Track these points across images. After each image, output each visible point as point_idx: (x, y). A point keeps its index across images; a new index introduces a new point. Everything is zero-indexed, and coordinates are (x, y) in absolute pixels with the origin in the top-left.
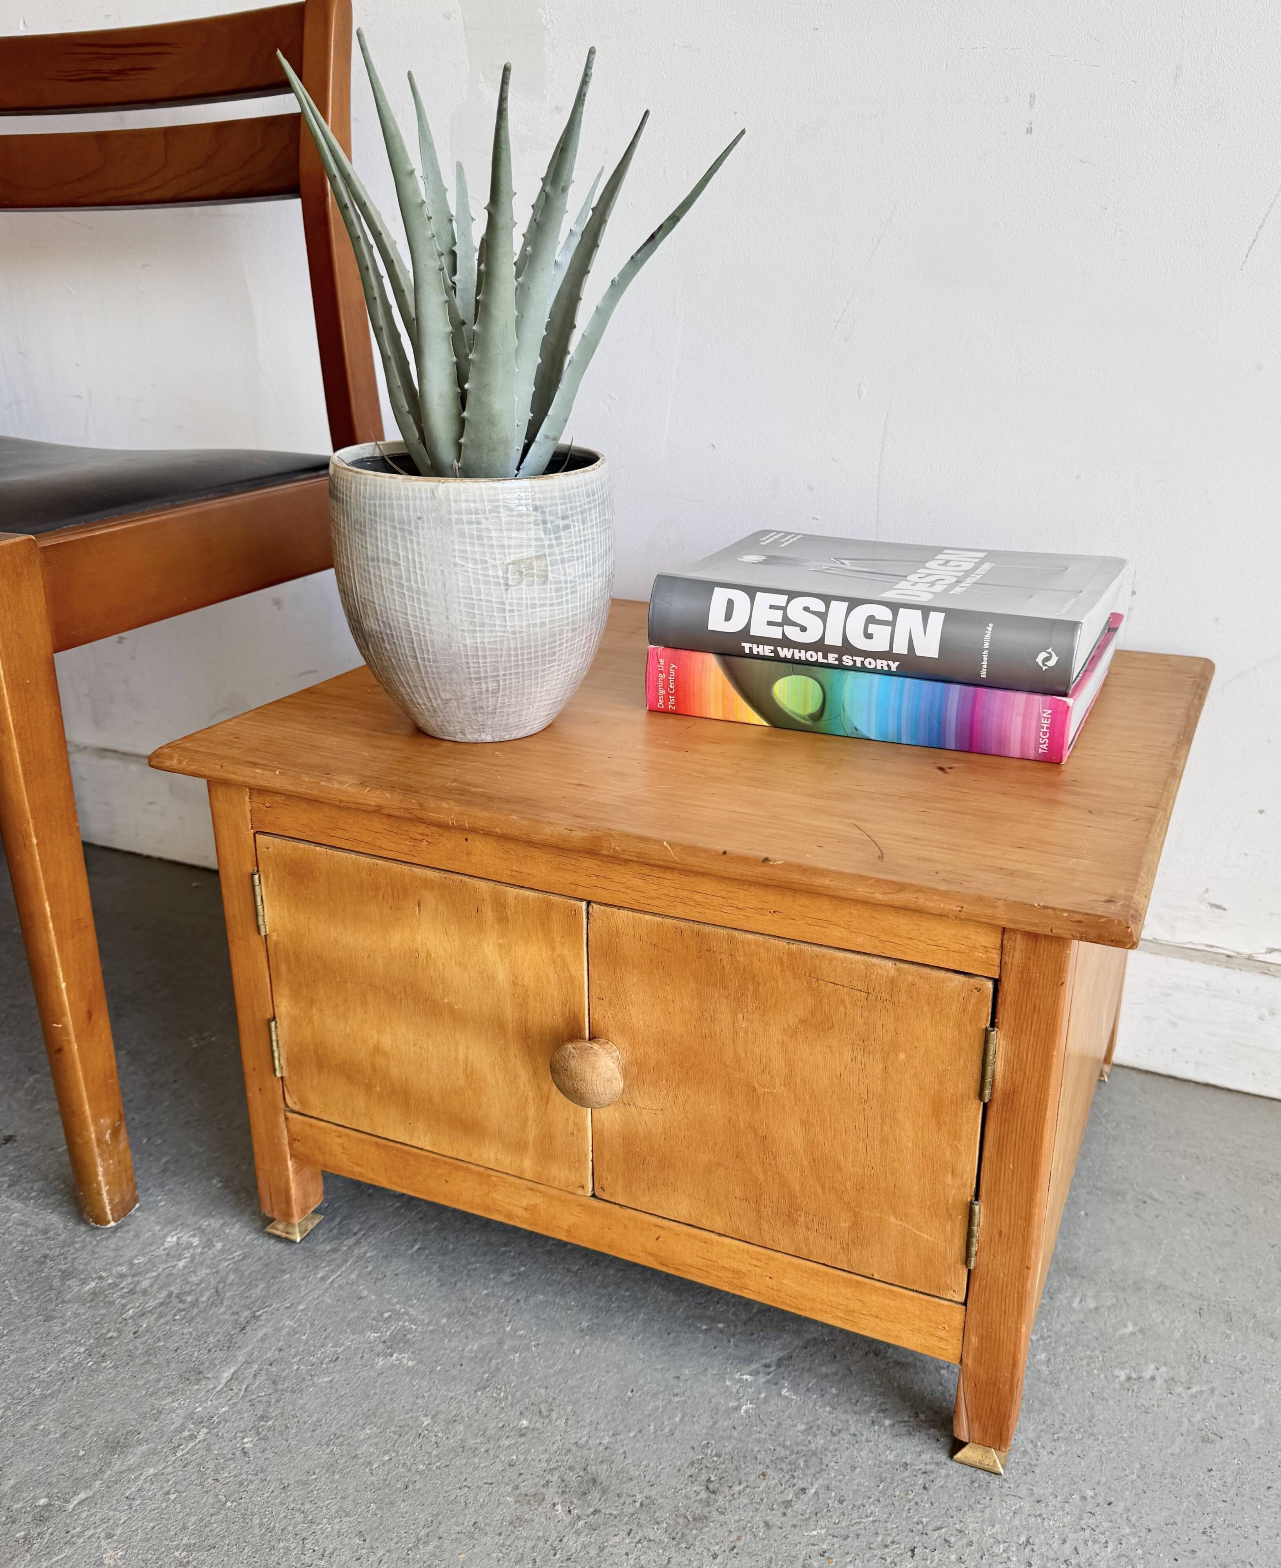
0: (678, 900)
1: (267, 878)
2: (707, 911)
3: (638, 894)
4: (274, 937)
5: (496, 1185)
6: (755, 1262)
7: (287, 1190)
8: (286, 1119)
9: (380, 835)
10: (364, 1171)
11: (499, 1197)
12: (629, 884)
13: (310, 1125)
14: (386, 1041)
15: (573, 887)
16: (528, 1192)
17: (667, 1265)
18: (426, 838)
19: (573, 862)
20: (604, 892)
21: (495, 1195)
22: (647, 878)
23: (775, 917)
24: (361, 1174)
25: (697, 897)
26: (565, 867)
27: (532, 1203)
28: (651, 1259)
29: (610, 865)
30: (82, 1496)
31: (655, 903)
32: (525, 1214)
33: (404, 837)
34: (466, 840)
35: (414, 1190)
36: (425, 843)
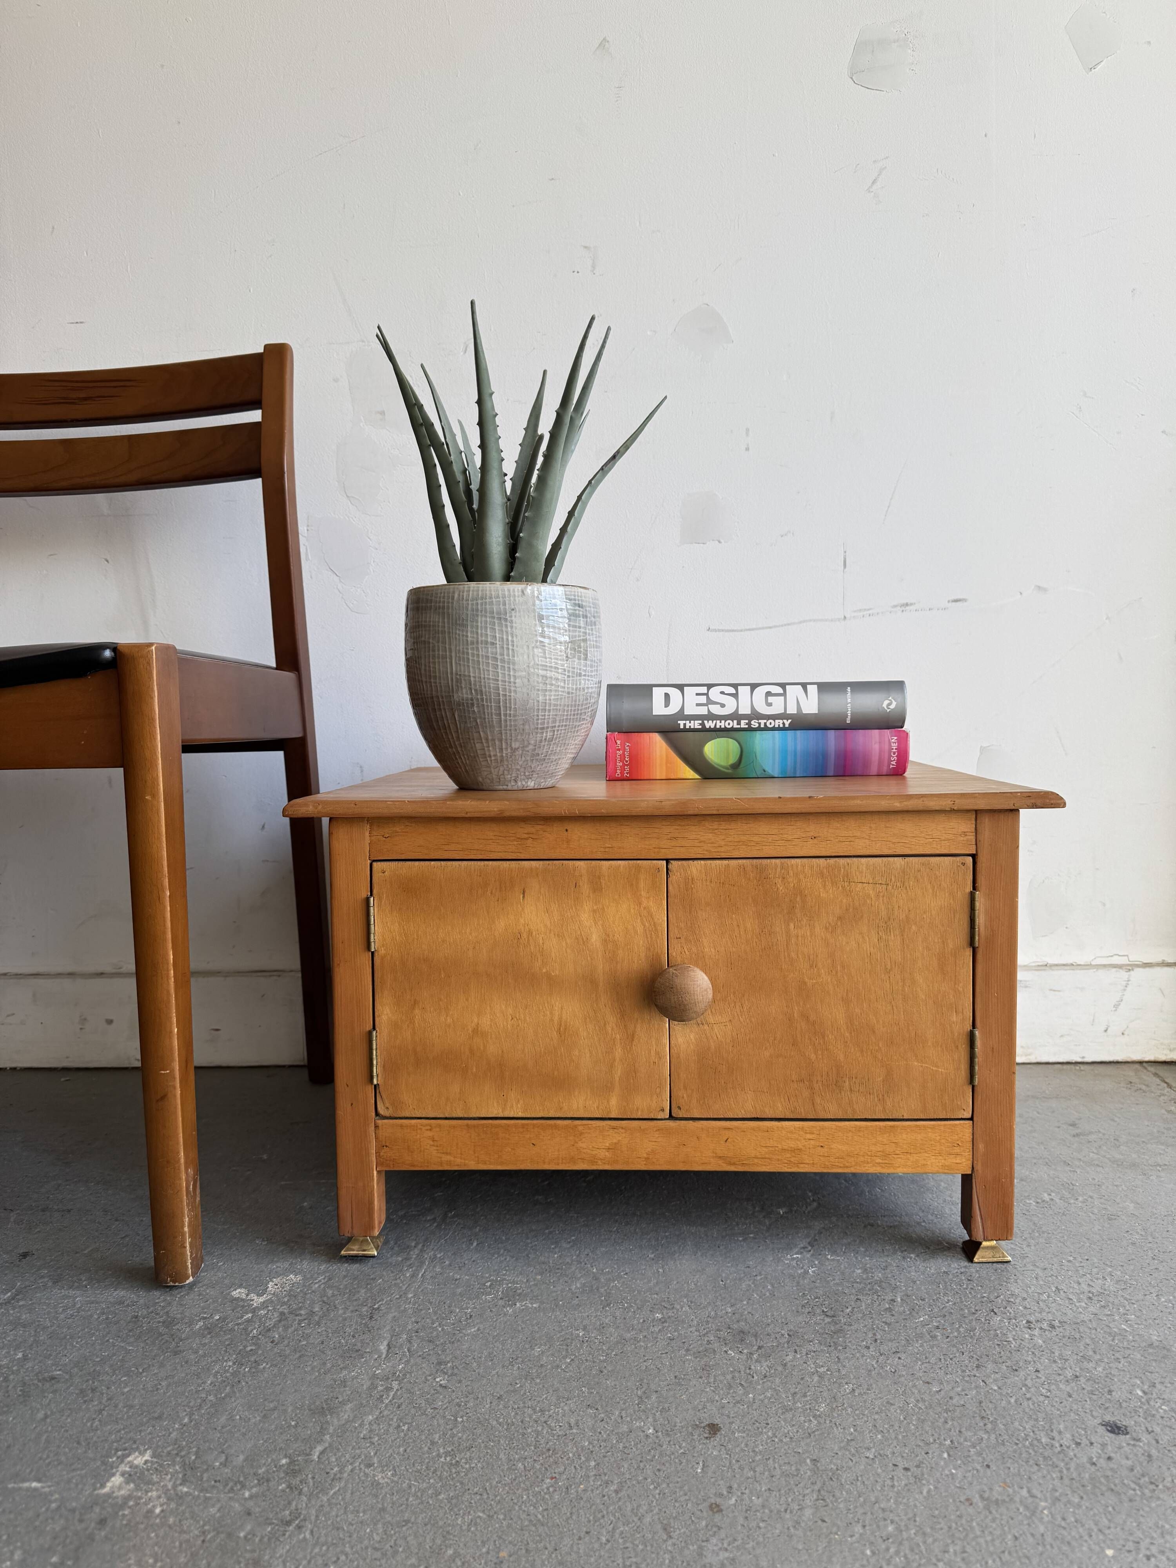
0: (741, 844)
1: (380, 899)
2: (763, 848)
3: (709, 845)
4: (382, 951)
5: (581, 1134)
6: (809, 1136)
7: (371, 1203)
8: (376, 1127)
9: (491, 841)
10: (452, 1159)
11: (584, 1145)
12: (702, 839)
13: (401, 1126)
14: (485, 1022)
15: (656, 850)
16: (611, 1131)
17: (734, 1164)
18: (531, 836)
19: (657, 831)
20: (682, 849)
21: (580, 1144)
22: (716, 831)
23: (815, 841)
24: (449, 1163)
25: (756, 838)
26: (650, 836)
27: (615, 1141)
28: (720, 1162)
29: (687, 827)
30: (319, 1448)
31: (723, 849)
32: (607, 1153)
33: (512, 838)
34: (567, 830)
35: (502, 1163)
36: (530, 841)
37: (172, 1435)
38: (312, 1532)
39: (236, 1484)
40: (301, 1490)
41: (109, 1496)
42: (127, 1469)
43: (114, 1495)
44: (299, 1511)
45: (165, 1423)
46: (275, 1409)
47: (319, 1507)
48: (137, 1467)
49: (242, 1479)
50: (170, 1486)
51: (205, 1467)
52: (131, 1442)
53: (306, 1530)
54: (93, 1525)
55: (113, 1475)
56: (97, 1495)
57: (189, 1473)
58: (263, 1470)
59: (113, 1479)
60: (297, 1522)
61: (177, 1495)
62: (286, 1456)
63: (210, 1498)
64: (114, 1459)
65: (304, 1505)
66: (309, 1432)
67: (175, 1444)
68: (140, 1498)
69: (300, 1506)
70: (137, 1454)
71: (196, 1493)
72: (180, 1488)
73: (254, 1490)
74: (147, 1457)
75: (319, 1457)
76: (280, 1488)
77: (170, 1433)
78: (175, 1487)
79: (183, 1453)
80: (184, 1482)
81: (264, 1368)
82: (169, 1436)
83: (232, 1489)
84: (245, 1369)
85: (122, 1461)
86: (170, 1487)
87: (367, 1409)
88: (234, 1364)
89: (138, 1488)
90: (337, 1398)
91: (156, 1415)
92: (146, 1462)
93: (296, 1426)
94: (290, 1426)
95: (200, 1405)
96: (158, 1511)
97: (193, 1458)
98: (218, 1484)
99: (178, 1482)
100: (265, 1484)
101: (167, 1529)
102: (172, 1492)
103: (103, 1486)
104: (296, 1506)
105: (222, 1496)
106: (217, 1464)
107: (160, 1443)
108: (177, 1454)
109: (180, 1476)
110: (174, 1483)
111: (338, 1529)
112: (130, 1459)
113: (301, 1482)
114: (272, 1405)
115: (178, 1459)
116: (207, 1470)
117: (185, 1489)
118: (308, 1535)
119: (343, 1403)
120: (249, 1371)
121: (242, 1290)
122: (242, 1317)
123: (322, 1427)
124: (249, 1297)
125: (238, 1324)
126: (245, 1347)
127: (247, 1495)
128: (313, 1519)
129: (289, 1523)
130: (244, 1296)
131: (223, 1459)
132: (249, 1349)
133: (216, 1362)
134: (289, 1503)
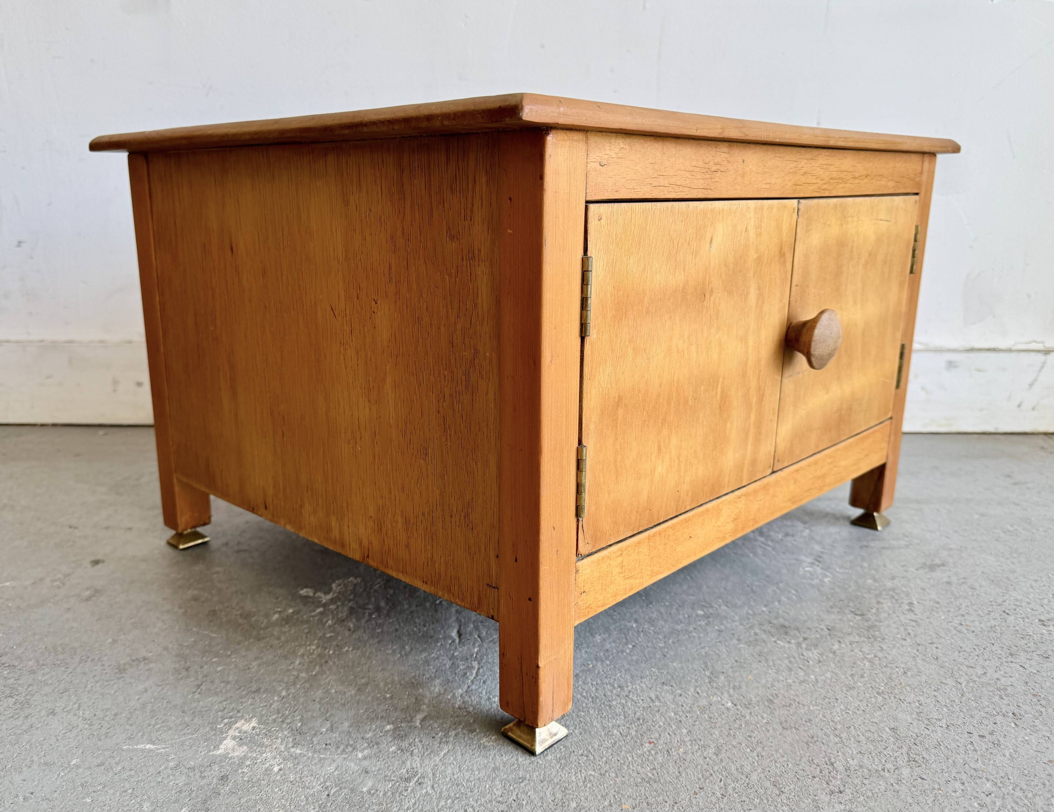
37: (273, 706)
38: (433, 787)
39: (347, 746)
40: (412, 751)
41: (225, 756)
42: (237, 734)
43: (230, 756)
44: (415, 770)
45: (264, 696)
46: (367, 684)
47: (434, 766)
48: (245, 732)
49: (351, 742)
50: (282, 748)
51: (313, 732)
52: (235, 712)
53: (427, 786)
54: (215, 781)
55: (225, 738)
56: (213, 755)
57: (298, 737)
58: (370, 735)
59: (225, 742)
60: (416, 779)
61: (292, 756)
62: (389, 723)
63: (324, 759)
64: (222, 726)
65: (419, 765)
66: (406, 703)
67: (279, 713)
68: (256, 758)
69: (414, 766)
70: (243, 721)
71: (310, 754)
72: (293, 750)
73: (366, 752)
74: (254, 723)
75: (421, 724)
76: (391, 750)
77: (271, 705)
78: (287, 749)
79: (288, 721)
80: (295, 745)
81: (347, 651)
82: (270, 706)
83: (344, 750)
84: (329, 652)
85: (230, 728)
86: (283, 749)
87: (455, 684)
88: (318, 647)
89: (251, 750)
90: (424, 675)
91: (253, 689)
92: (254, 728)
93: (391, 698)
94: (385, 698)
95: (294, 681)
96: (276, 769)
97: (299, 724)
98: (328, 747)
99: (290, 745)
100: (375, 747)
101: (289, 784)
102: (286, 753)
103: (216, 747)
104: (411, 765)
105: (336, 757)
106: (324, 730)
107: (263, 713)
108: (283, 722)
109: (291, 740)
110: (286, 746)
111: (458, 785)
112: (237, 725)
113: (410, 745)
114: (363, 681)
115: (285, 726)
116: (315, 734)
117: (298, 751)
118: (430, 791)
119: (431, 679)
120: (333, 653)
121: (309, 590)
122: (314, 611)
123: (416, 699)
124: (316, 595)
125: (312, 616)
126: (324, 634)
127: (360, 755)
128: (430, 775)
129: (408, 780)
130: (311, 594)
131: (328, 724)
132: (328, 635)
133: (300, 646)
134: (403, 763)
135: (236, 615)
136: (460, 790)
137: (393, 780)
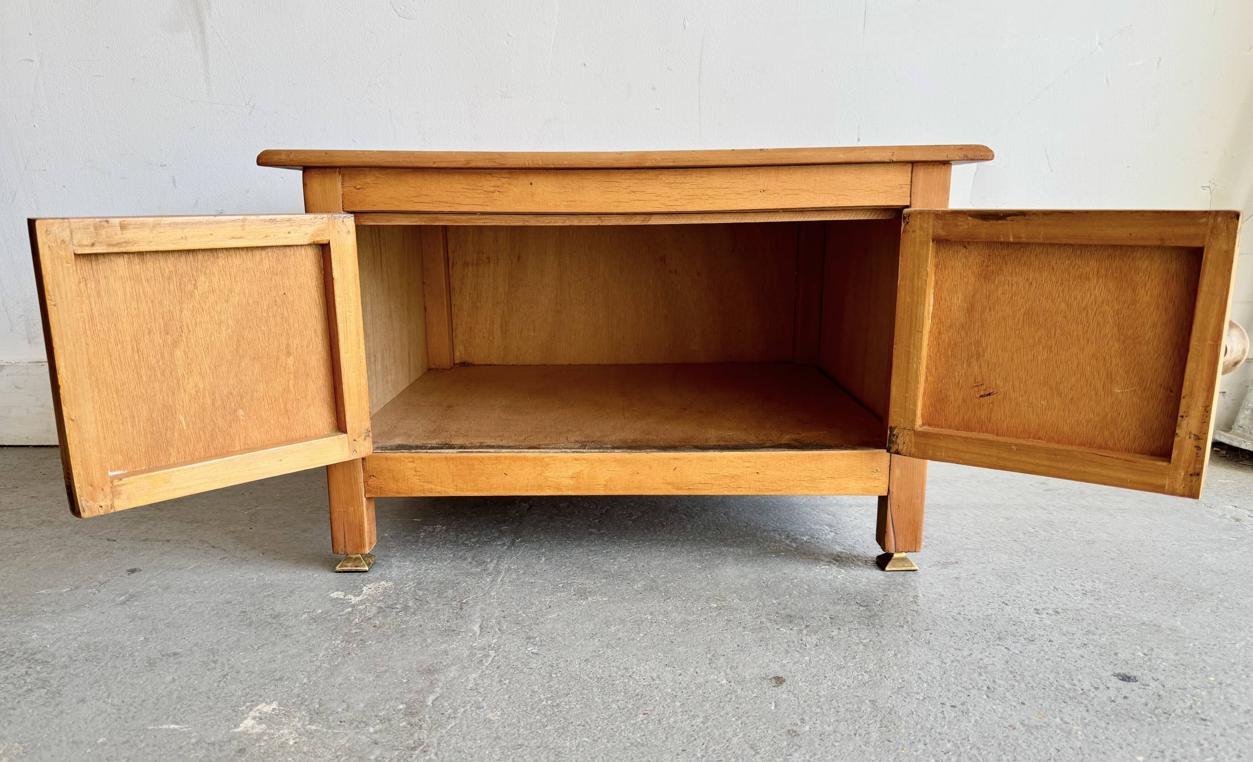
0: (695, 197)
2: (716, 201)
3: (666, 198)
5: (548, 465)
6: (746, 464)
9: (459, 194)
10: (433, 486)
11: (550, 474)
12: (659, 192)
15: (616, 204)
16: (574, 462)
17: (681, 489)
18: (497, 189)
19: (617, 184)
20: (640, 203)
21: (547, 474)
22: (672, 185)
23: (764, 195)
25: (709, 192)
26: (609, 190)
27: (577, 470)
28: (669, 487)
29: (646, 181)
31: (678, 203)
32: (571, 481)
33: (479, 191)
34: (531, 184)
35: (478, 488)
36: (497, 194)
37: (294, 691)
38: (436, 754)
39: (360, 723)
40: (421, 726)
41: (245, 733)
42: (258, 715)
43: (249, 732)
44: (422, 740)
45: (286, 683)
46: (386, 671)
47: (440, 737)
48: (266, 713)
49: (365, 720)
50: (299, 725)
51: (329, 712)
52: (257, 697)
53: (431, 753)
54: (233, 753)
55: (245, 719)
56: (232, 733)
57: (315, 716)
58: (383, 713)
59: (245, 721)
60: (421, 748)
61: (307, 731)
62: (402, 703)
63: (337, 733)
64: (244, 708)
65: (426, 736)
66: (420, 686)
67: (299, 697)
68: (273, 734)
69: (421, 737)
70: (264, 704)
71: (324, 730)
72: (309, 727)
73: (377, 727)
74: (274, 705)
75: (432, 703)
76: (401, 725)
77: (292, 690)
78: (304, 726)
79: (307, 703)
80: (311, 722)
81: (370, 644)
82: (292, 691)
83: (357, 726)
84: (353, 645)
85: (251, 710)
86: (299, 727)
87: (470, 670)
88: (342, 642)
89: (269, 727)
91: (277, 677)
92: (274, 709)
93: (407, 682)
94: (402, 683)
95: (316, 670)
96: (291, 742)
97: (317, 706)
98: (343, 723)
99: (307, 723)
100: (387, 723)
101: (303, 755)
102: (302, 730)
103: (236, 726)
104: (419, 736)
105: (349, 731)
106: (340, 710)
107: (284, 697)
108: (302, 704)
109: (308, 718)
110: (303, 724)
112: (258, 707)
113: (419, 720)
114: (382, 669)
115: (303, 707)
116: (331, 714)
117: (314, 728)
118: (433, 757)
119: (448, 666)
120: (357, 646)
121: (340, 593)
122: (343, 611)
123: (431, 683)
124: (347, 597)
125: (340, 616)
126: (350, 630)
127: (372, 730)
128: (435, 745)
129: (414, 749)
130: (342, 597)
131: (345, 706)
132: (354, 631)
133: (325, 641)
134: (412, 735)
135: (267, 615)
136: (461, 756)
137: (400, 749)
